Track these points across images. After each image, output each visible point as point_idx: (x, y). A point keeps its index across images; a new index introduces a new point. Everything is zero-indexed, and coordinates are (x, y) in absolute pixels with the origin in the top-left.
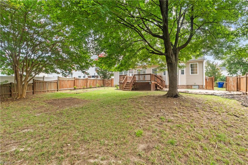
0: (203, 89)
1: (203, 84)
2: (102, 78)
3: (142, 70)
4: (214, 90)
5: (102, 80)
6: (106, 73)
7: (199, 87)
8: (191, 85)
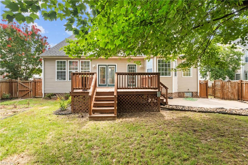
0: (197, 98)
1: (197, 90)
2: (7, 76)
3: (108, 65)
4: (208, 98)
5: (6, 82)
6: (18, 67)
7: (192, 94)
8: (183, 93)
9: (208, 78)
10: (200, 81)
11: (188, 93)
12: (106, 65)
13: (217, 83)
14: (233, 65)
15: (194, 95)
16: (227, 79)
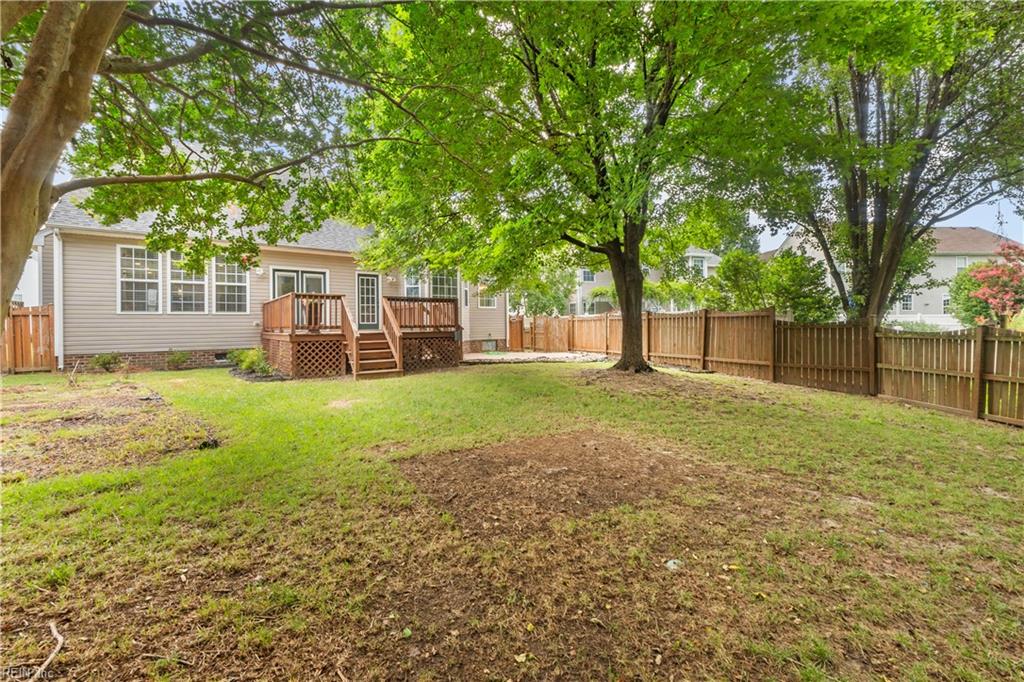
1: (506, 337)
3: (303, 272)
7: (497, 345)
8: (481, 341)
9: (522, 311)
10: (510, 317)
11: (490, 343)
12: (297, 272)
13: (538, 322)
14: (565, 285)
15: (500, 346)
16: (556, 312)
